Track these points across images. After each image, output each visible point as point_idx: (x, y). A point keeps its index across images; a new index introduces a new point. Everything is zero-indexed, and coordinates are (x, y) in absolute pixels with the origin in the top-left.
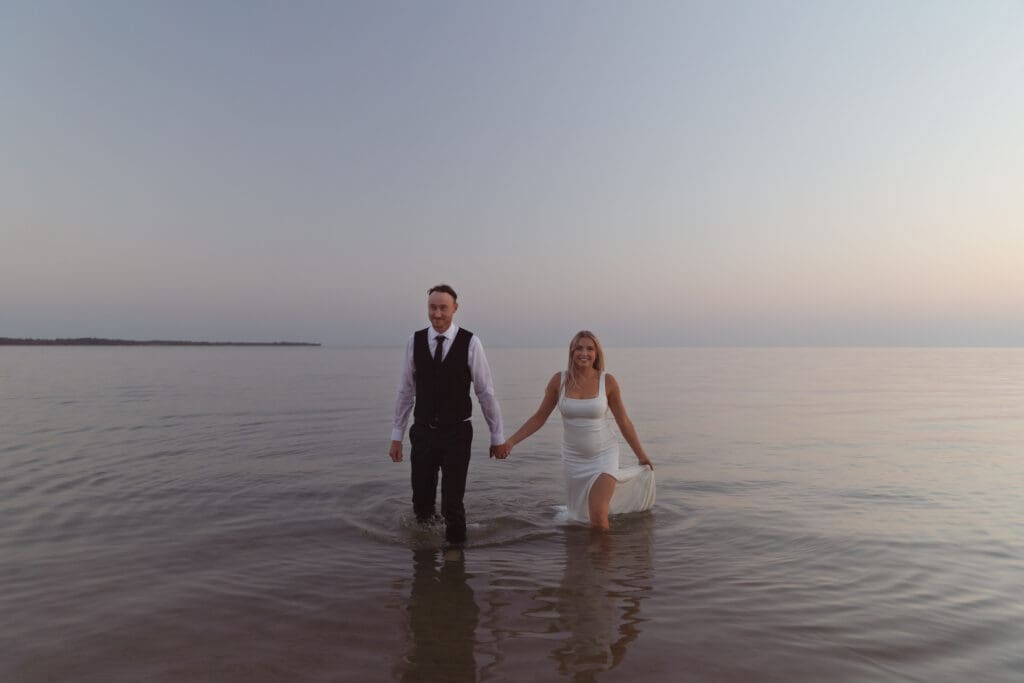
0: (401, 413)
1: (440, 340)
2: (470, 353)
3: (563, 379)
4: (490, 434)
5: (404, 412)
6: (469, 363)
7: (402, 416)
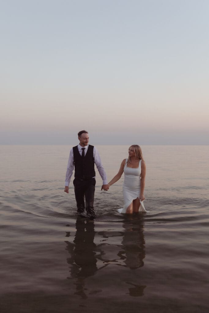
0: (68, 176)
1: (83, 149)
2: (94, 153)
3: (126, 161)
4: (102, 181)
5: (69, 176)
6: (94, 156)
7: (69, 177)
